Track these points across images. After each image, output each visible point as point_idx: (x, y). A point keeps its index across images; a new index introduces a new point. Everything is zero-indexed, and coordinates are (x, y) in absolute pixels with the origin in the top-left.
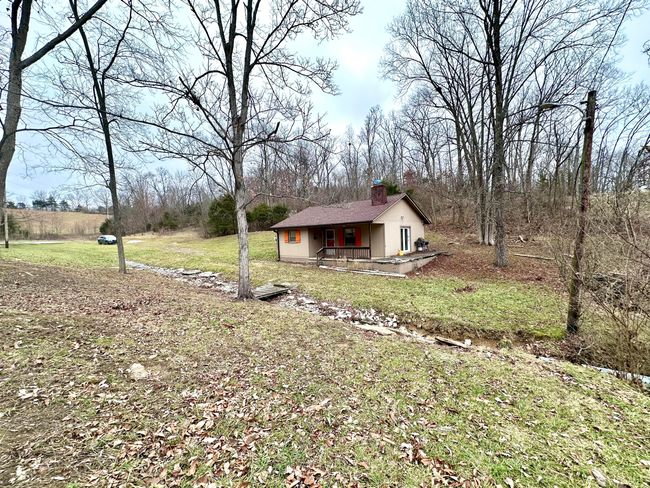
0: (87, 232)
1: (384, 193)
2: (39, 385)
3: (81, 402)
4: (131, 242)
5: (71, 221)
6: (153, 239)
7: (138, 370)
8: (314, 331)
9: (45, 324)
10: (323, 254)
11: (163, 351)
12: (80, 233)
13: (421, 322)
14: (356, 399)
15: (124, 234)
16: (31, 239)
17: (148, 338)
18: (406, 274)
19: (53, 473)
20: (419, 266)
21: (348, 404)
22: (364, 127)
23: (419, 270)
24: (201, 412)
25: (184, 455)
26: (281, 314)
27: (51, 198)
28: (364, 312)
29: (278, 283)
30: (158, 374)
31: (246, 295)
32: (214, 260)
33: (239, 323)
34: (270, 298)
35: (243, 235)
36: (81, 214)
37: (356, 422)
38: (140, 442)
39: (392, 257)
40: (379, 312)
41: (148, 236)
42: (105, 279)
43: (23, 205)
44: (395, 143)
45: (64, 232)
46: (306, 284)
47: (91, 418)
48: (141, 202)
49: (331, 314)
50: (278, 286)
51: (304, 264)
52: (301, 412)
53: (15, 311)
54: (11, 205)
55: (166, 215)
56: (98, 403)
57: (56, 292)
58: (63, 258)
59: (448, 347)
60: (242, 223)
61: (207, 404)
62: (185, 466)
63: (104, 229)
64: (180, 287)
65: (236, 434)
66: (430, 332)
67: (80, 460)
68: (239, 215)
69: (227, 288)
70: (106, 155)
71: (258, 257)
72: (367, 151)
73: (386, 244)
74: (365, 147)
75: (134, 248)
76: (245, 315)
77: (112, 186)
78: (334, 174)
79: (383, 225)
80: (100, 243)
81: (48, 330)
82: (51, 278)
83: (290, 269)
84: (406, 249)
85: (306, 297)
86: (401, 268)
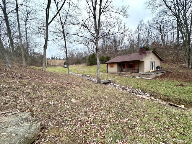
0: (61, 65)
1: (144, 50)
2: (53, 101)
3: (62, 107)
4: (70, 67)
5: (58, 62)
6: (75, 66)
7: (73, 100)
8: (121, 95)
9: (54, 86)
10: (122, 71)
11: (79, 96)
12: (60, 65)
13: (160, 96)
14: (138, 121)
15: (69, 65)
16: (51, 66)
17: (75, 92)
18: (153, 78)
19: (57, 125)
20: (158, 76)
21: (136, 122)
22: (137, 28)
23: (158, 77)
24: (90, 115)
25: (86, 127)
26: (110, 89)
27: (54, 57)
28: (137, 90)
29: (108, 79)
30: (78, 102)
31: (99, 82)
32: (90, 72)
33: (98, 90)
34: (106, 83)
35: (98, 65)
36: (60, 60)
37: (139, 129)
38: (75, 121)
39: (147, 72)
40: (142, 91)
41: (74, 65)
42: (65, 76)
43: (49, 59)
44: (148, 32)
45: (57, 65)
46: (116, 80)
47: (64, 112)
48: (72, 57)
49: (125, 90)
50: (108, 80)
51: (115, 74)
52: (119, 121)
53: (48, 83)
54: (47, 59)
55: (78, 60)
56: (65, 108)
57: (56, 79)
58: (57, 71)
59: (175, 107)
60: (98, 61)
61: (91, 113)
62: (87, 131)
63: (65, 64)
64: (82, 79)
65: (100, 124)
66: (164, 100)
67: (62, 123)
68: (97, 59)
69: (93, 80)
70: (65, 45)
71: (102, 72)
72: (137, 36)
73: (145, 68)
74: (137, 35)
75: (71, 69)
76: (99, 88)
77: (66, 53)
78: (125, 45)
79: (144, 61)
80: (64, 67)
81: (54, 88)
82: (55, 75)
83: (111, 75)
84: (153, 69)
85: (117, 84)
86: (151, 76)
